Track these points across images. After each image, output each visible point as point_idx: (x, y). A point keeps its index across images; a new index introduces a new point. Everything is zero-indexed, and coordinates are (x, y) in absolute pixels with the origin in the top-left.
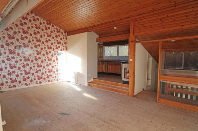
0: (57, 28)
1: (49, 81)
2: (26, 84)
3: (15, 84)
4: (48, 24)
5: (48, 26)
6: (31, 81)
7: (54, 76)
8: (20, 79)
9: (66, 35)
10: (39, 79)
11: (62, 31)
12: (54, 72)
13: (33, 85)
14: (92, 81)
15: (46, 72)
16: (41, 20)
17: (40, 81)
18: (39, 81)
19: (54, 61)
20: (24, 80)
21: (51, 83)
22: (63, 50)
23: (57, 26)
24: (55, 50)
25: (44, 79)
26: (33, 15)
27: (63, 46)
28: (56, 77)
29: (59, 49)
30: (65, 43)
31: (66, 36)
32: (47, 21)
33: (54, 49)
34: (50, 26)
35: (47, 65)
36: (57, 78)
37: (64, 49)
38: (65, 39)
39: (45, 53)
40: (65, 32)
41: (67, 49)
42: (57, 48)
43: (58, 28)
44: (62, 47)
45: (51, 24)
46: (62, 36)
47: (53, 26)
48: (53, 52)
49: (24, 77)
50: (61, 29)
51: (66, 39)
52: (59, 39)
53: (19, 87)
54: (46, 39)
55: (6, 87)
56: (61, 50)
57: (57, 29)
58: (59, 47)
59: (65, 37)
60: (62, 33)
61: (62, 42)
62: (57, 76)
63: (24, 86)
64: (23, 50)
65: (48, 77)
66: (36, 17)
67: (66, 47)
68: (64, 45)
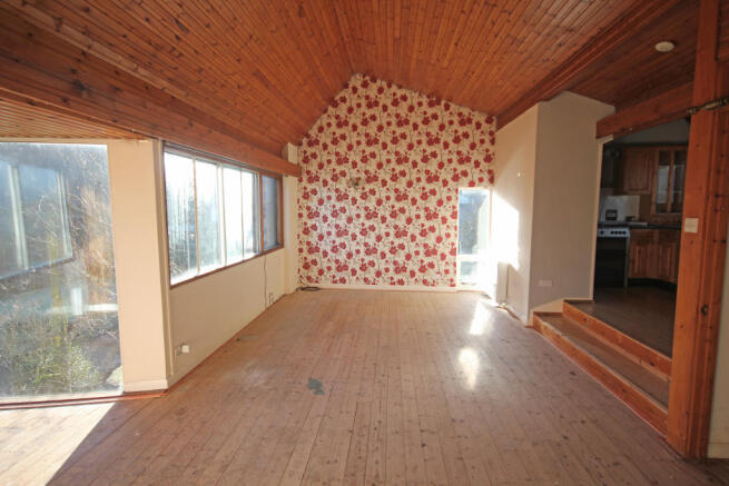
0: (462, 110)
1: (425, 282)
2: (366, 280)
3: (343, 274)
4: (431, 105)
5: (430, 111)
6: (378, 274)
7: (443, 268)
8: (354, 264)
9: (493, 129)
10: (397, 271)
11: (479, 117)
12: (443, 257)
13: (383, 285)
14: (560, 310)
15: (417, 253)
16: (414, 98)
17: (399, 277)
18: (397, 277)
19: (444, 220)
20: (363, 268)
21: (430, 288)
22: (477, 182)
23: (460, 105)
24: (451, 184)
25: (413, 274)
26: (394, 88)
27: (477, 170)
28: (447, 272)
29: (465, 180)
30: (488, 159)
31: (491, 133)
32: (428, 97)
33: (445, 183)
34: (438, 110)
35: (423, 233)
36: (450, 276)
37: (481, 180)
38: (487, 145)
39: (418, 197)
40: (489, 121)
41: (492, 180)
42: (456, 178)
43: (466, 111)
44: (475, 174)
45: (443, 102)
46: (476, 136)
47: (447, 107)
48: (443, 193)
49: (363, 260)
50: (476, 113)
51: (493, 142)
52: (464, 147)
53: (353, 284)
54: (424, 151)
55: (326, 279)
56: (472, 184)
57: (460, 114)
58: (465, 174)
59: (487, 138)
60: (478, 125)
61: (477, 155)
62: (451, 271)
63: (362, 285)
64: (363, 188)
65: (422, 269)
66: (400, 93)
67: (490, 172)
68: (484, 165)
